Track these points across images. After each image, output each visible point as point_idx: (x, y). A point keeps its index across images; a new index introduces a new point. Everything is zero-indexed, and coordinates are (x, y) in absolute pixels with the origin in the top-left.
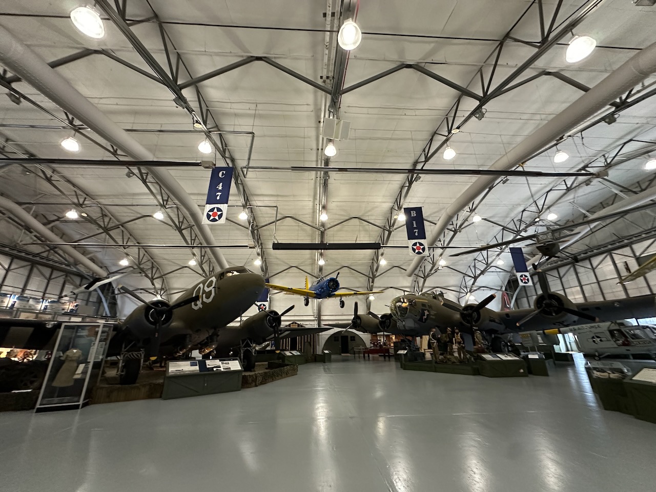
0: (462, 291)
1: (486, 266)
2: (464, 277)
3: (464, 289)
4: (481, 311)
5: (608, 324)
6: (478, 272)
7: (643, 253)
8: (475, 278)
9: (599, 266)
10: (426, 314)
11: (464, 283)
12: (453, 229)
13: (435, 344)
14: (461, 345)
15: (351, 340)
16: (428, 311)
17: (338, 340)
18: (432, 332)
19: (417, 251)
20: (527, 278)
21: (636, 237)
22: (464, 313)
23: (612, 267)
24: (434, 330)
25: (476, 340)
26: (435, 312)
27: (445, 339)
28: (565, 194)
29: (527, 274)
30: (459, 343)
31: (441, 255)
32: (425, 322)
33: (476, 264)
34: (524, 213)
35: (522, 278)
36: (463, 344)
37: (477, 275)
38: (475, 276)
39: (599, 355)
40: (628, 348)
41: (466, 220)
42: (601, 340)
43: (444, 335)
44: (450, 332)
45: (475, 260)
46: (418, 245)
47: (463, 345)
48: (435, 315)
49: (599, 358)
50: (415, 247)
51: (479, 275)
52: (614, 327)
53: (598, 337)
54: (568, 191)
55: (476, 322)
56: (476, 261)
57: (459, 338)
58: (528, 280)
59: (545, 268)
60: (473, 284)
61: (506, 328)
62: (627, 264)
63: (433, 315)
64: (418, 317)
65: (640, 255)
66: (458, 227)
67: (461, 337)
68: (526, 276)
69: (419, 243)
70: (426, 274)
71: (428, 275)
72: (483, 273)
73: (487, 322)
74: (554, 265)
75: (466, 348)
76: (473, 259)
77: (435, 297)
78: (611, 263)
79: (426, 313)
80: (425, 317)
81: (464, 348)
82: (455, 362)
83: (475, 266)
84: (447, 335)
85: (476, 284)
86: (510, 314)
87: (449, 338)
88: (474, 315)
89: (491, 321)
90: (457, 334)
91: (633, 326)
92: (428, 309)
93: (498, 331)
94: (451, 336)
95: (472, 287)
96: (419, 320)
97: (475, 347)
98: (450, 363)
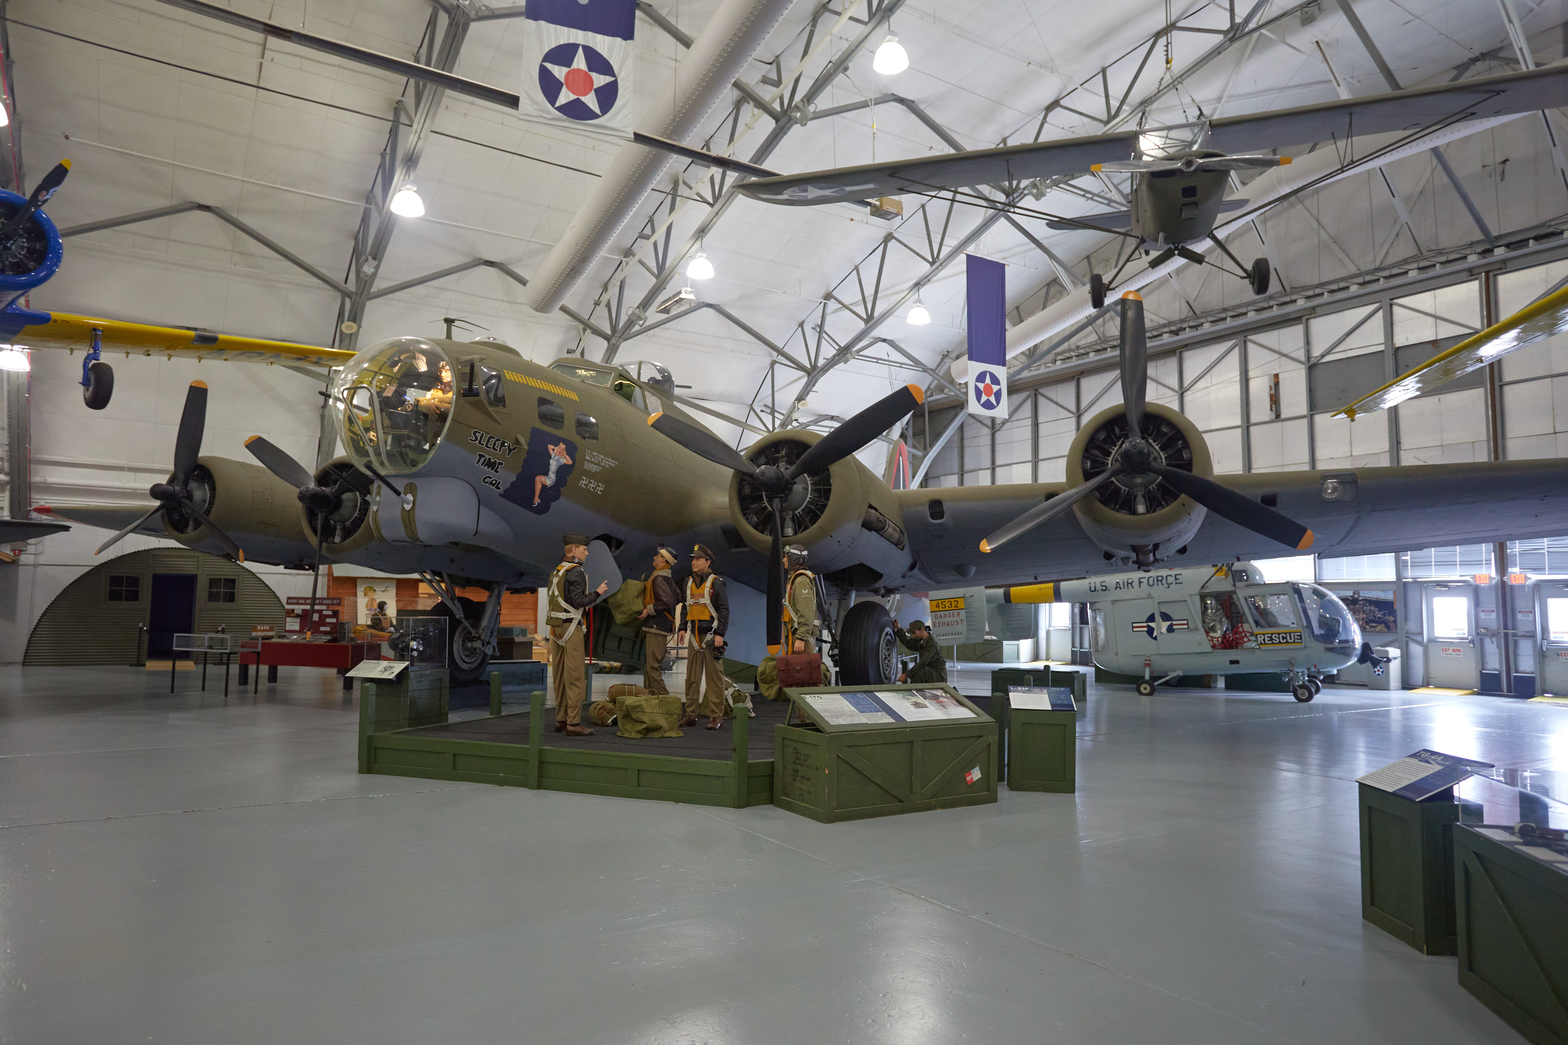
0: (754, 421)
1: (862, 325)
2: (773, 363)
3: (762, 415)
4: (835, 469)
5: (1206, 571)
6: (828, 351)
7: (1329, 352)
8: (814, 373)
9: (1201, 384)
10: (553, 465)
11: (767, 390)
12: (777, 106)
13: (573, 627)
14: (709, 637)
15: (213, 597)
16: (571, 450)
17: (134, 596)
18: (566, 565)
19: (565, 97)
20: (995, 388)
21: (1332, 292)
22: (751, 476)
23: (1235, 390)
24: (580, 552)
25: (789, 613)
26: (610, 463)
27: (638, 605)
28: (1217, 51)
29: (1001, 372)
30: (702, 628)
31: (702, 232)
32: (543, 509)
33: (828, 319)
34: (1051, 115)
35: (981, 386)
36: (720, 632)
37: (821, 362)
38: (814, 367)
39: (1154, 678)
40: (1232, 654)
41: (840, 65)
42: (1170, 629)
43: (634, 585)
44: (667, 573)
45: (828, 296)
46: (580, 62)
47: (719, 640)
48: (607, 476)
49: (1152, 686)
50: (559, 72)
51: (832, 363)
52: (1222, 584)
53: (1166, 617)
54: (1233, 40)
55: (800, 525)
56: (832, 305)
57: (707, 600)
58: (998, 395)
59: (1043, 370)
60: (800, 398)
61: (912, 567)
62: (1277, 384)
63: (590, 475)
64: (507, 477)
65: (1323, 356)
66: (798, 98)
67: (717, 600)
68: (995, 380)
69: (592, 55)
70: (624, 319)
71: (630, 323)
72: (843, 353)
73: (853, 527)
74: (1074, 362)
75: (728, 654)
76: (823, 292)
77: (624, 390)
78: (1235, 374)
79: (558, 457)
80: (549, 480)
81: (718, 652)
82: (658, 728)
83: (820, 328)
84: (649, 584)
85: (811, 397)
86: (946, 506)
87: (657, 598)
88: (798, 488)
89: (867, 525)
90: (701, 579)
91: (1265, 584)
92: (576, 439)
93: (878, 576)
94: (666, 595)
95: (793, 409)
96: (507, 495)
97: (779, 650)
98: (631, 731)
